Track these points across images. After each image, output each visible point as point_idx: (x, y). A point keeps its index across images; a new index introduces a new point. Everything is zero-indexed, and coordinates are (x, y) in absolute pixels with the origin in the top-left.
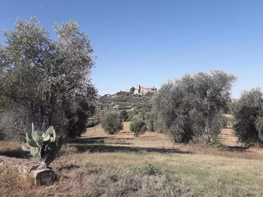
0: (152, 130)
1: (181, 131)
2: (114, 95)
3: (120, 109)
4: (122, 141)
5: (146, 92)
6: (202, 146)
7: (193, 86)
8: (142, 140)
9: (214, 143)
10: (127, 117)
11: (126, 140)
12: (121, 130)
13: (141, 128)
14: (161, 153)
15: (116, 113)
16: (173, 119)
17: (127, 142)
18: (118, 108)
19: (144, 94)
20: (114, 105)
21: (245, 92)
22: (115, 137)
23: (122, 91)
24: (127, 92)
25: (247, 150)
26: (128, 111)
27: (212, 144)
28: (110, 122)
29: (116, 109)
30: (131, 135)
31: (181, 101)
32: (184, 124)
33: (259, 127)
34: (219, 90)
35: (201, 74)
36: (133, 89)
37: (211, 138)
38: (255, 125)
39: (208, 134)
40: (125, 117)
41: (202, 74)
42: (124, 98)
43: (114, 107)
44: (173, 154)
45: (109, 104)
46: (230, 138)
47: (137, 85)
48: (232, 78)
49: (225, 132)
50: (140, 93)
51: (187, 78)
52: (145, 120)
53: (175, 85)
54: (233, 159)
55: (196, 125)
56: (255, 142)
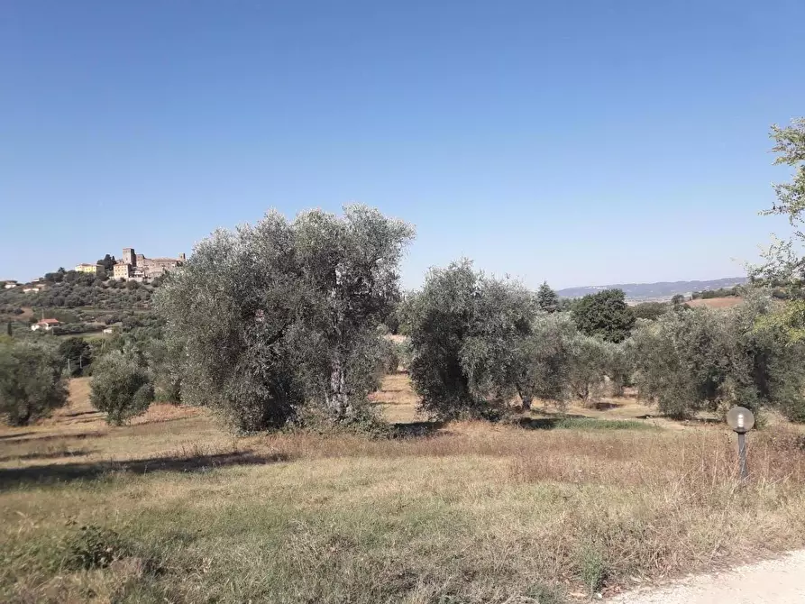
0: (176, 399)
1: (259, 393)
2: (33, 285)
3: (58, 332)
4: (55, 446)
5: (155, 271)
6: (321, 434)
7: (293, 252)
8: (133, 434)
9: (355, 420)
10: (87, 361)
11: (72, 441)
12: (61, 406)
13: (132, 394)
14: (182, 471)
15: (34, 350)
16: (234, 358)
17: (73, 446)
18: (50, 332)
19: (149, 281)
20: (34, 321)
21: (435, 272)
22: (33, 433)
23: (67, 270)
24: (85, 271)
25: (443, 430)
26: (89, 338)
27: (350, 424)
28: (10, 383)
29: (41, 333)
30: (98, 423)
31: (257, 298)
32: (267, 371)
33: (469, 365)
34: (367, 267)
35: (316, 217)
36: (109, 263)
37: (348, 406)
38: (460, 361)
39: (339, 395)
40: (80, 358)
41: (319, 218)
42: (75, 295)
43: (34, 328)
44: (222, 470)
45: (15, 318)
46: (406, 401)
47: (125, 251)
48: (401, 233)
49: (394, 386)
50: (133, 276)
51: (273, 228)
52: (146, 365)
53: (239, 249)
54: (398, 462)
55: (305, 370)
56: (461, 405)
